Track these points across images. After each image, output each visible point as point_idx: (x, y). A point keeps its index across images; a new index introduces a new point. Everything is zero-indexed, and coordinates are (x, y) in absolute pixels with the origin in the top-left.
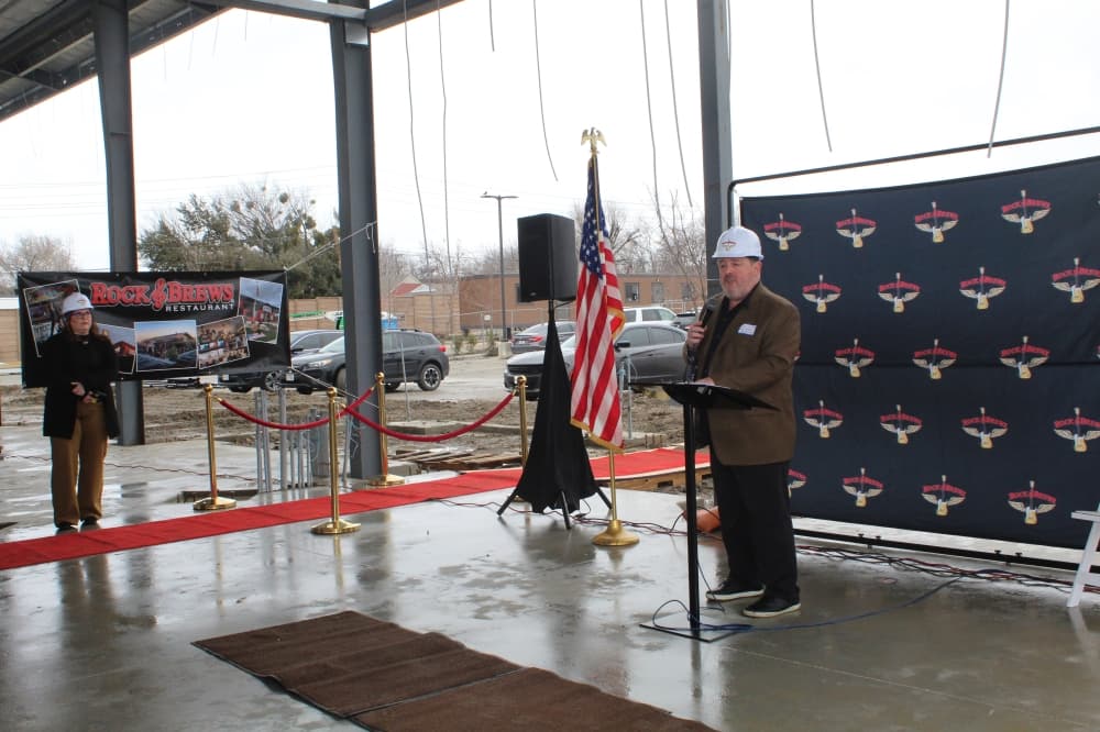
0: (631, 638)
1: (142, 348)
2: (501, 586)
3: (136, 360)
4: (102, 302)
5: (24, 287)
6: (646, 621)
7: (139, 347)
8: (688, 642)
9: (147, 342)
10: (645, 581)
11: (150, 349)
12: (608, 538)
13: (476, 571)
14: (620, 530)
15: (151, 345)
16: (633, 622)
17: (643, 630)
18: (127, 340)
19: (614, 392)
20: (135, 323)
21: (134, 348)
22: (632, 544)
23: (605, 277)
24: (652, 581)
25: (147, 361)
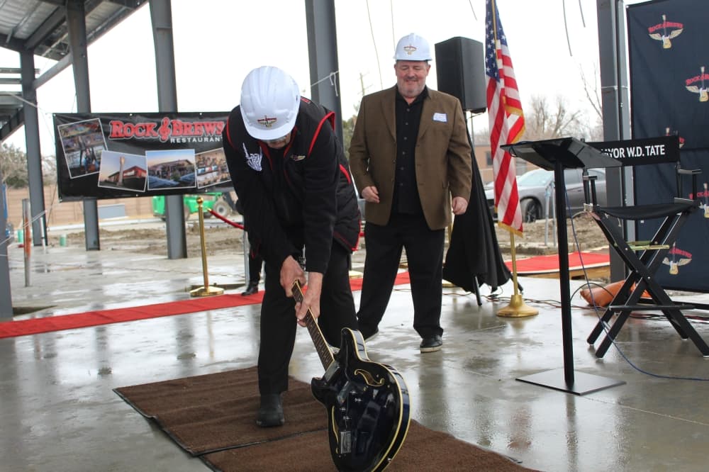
0: (504, 390)
1: (152, 171)
2: (403, 347)
3: (147, 181)
4: (119, 136)
5: (59, 124)
6: (522, 376)
7: (149, 170)
8: (563, 395)
9: (156, 167)
10: (533, 343)
11: (158, 172)
12: (511, 310)
13: (386, 336)
14: (520, 304)
15: (159, 169)
16: (510, 377)
17: (519, 384)
18: (140, 165)
19: (513, 182)
20: (146, 152)
21: (145, 172)
22: (531, 316)
23: (502, 81)
24: (540, 344)
25: (156, 182)
